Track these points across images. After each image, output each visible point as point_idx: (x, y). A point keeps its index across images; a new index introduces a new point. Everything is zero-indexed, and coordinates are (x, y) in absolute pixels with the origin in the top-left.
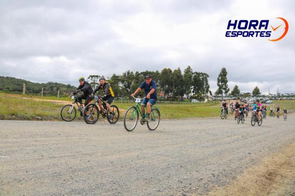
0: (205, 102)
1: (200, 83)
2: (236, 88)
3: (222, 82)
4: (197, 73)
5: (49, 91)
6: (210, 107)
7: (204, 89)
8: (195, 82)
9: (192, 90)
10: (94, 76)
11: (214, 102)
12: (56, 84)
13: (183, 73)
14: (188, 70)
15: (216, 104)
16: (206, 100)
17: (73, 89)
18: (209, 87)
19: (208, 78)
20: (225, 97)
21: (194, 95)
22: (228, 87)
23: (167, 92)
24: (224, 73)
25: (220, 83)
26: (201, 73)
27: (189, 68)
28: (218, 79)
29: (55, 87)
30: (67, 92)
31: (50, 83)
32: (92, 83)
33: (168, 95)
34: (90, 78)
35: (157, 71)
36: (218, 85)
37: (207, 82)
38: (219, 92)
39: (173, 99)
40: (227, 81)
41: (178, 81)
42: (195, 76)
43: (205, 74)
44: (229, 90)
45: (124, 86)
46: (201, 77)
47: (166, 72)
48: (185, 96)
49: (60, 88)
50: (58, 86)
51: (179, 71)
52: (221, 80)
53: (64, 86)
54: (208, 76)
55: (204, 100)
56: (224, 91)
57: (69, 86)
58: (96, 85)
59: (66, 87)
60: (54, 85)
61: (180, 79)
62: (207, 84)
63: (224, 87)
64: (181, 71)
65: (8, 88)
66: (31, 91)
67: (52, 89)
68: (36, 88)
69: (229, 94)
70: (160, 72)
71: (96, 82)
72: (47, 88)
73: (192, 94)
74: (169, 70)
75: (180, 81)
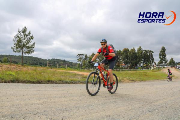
0: (152, 69)
1: (148, 57)
2: (172, 59)
3: (162, 56)
4: (145, 50)
5: (53, 64)
6: (156, 72)
7: (151, 61)
8: (145, 56)
9: (143, 62)
10: (80, 54)
11: (158, 69)
12: (57, 59)
13: (136, 51)
14: (140, 49)
15: (159, 70)
16: (152, 68)
17: (67, 63)
18: (153, 59)
19: (153, 53)
20: (165, 65)
21: (144, 65)
22: (167, 59)
23: (126, 63)
24: (163, 50)
25: (161, 57)
26: (148, 51)
27: (140, 47)
28: (160, 54)
29: (56, 61)
30: (63, 64)
31: (53, 59)
32: (80, 59)
33: (127, 65)
34: (78, 55)
35: (120, 50)
36: (160, 58)
37: (152, 56)
38: (161, 62)
39: (131, 68)
40: (166, 55)
41: (134, 56)
42: (144, 52)
43: (151, 51)
44: (167, 61)
45: (100, 60)
46: (148, 53)
47: (126, 51)
48: (138, 66)
49: (59, 62)
50: (58, 61)
51: (134, 50)
52: (162, 55)
53: (61, 61)
54: (153, 52)
55: (151, 68)
56: (164, 62)
57: (64, 61)
58: (82, 60)
59: (63, 61)
60: (55, 61)
61: (135, 55)
62: (152, 57)
63: (164, 59)
64: (135, 49)
65: (30, 63)
66: (42, 64)
67: (54, 63)
68: (45, 63)
69: (168, 63)
70: (122, 51)
71: (82, 58)
72: (51, 62)
73: (143, 64)
74: (128, 49)
75: (135, 56)
